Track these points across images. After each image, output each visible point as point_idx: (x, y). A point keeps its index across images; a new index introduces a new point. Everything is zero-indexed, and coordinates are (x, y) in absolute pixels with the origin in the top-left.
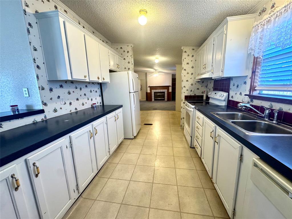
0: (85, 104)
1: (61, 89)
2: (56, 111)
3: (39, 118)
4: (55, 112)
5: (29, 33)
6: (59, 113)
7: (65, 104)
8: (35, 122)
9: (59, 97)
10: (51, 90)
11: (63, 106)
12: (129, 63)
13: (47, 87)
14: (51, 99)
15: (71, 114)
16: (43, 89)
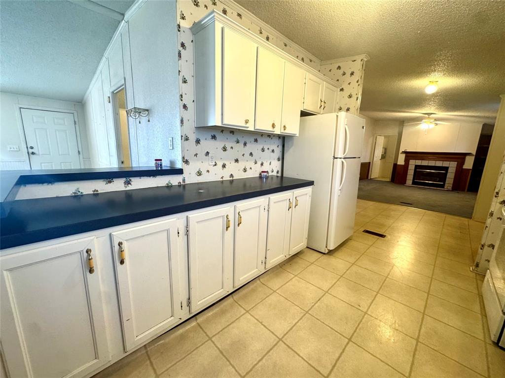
0: (248, 169)
1: (213, 142)
2: (200, 175)
3: (175, 180)
4: (198, 176)
5: (180, 57)
6: (205, 178)
7: (215, 165)
8: (170, 185)
9: (207, 153)
10: (198, 141)
11: (211, 168)
12: (350, 96)
13: (193, 137)
14: (196, 155)
15: (222, 182)
16: (187, 139)
